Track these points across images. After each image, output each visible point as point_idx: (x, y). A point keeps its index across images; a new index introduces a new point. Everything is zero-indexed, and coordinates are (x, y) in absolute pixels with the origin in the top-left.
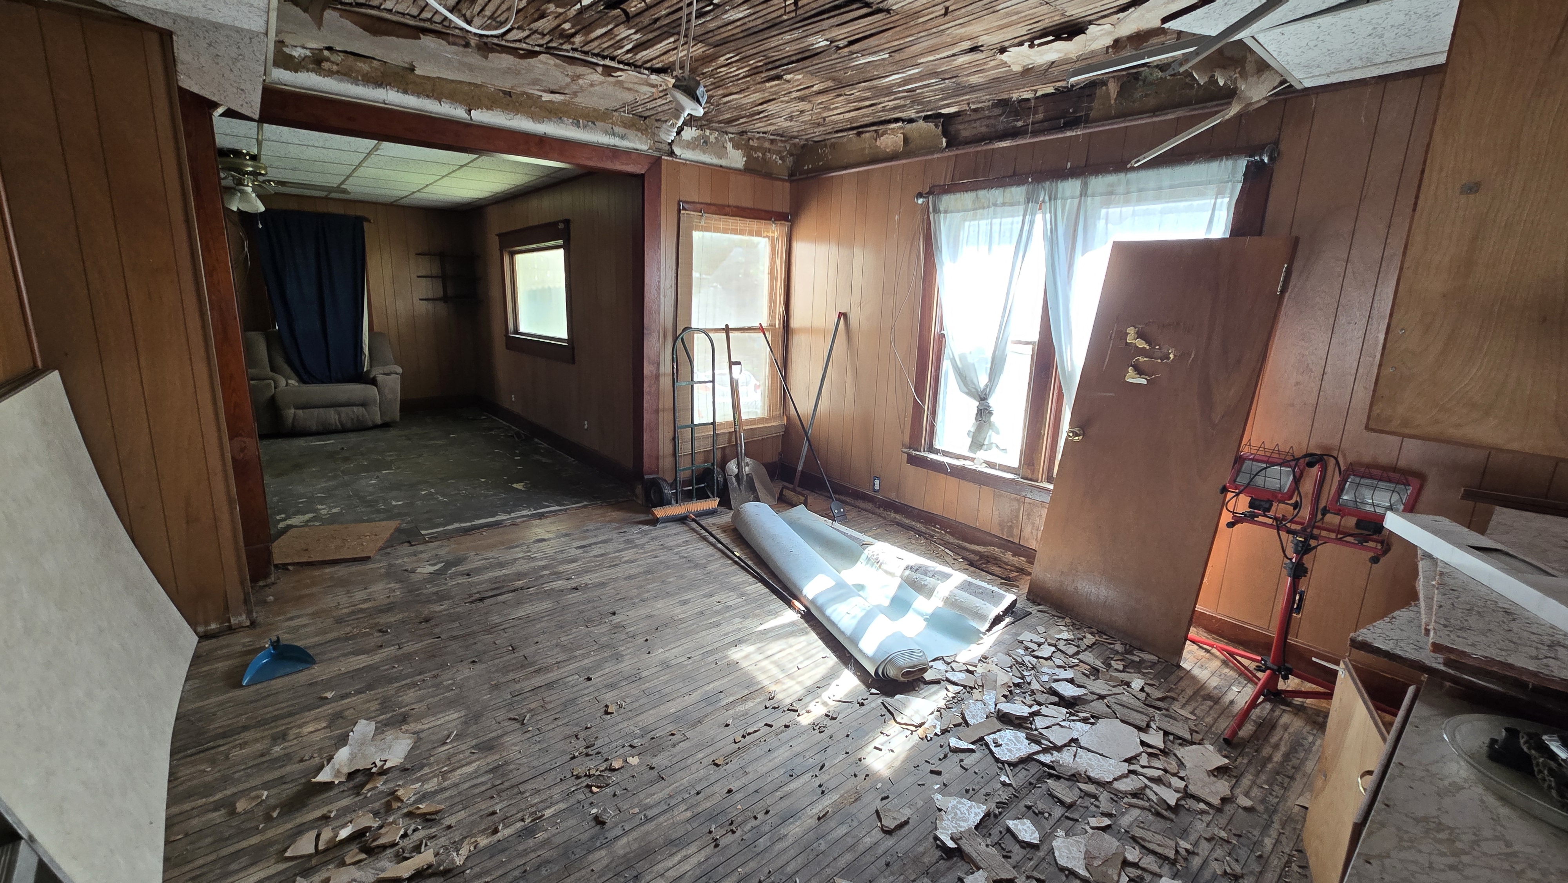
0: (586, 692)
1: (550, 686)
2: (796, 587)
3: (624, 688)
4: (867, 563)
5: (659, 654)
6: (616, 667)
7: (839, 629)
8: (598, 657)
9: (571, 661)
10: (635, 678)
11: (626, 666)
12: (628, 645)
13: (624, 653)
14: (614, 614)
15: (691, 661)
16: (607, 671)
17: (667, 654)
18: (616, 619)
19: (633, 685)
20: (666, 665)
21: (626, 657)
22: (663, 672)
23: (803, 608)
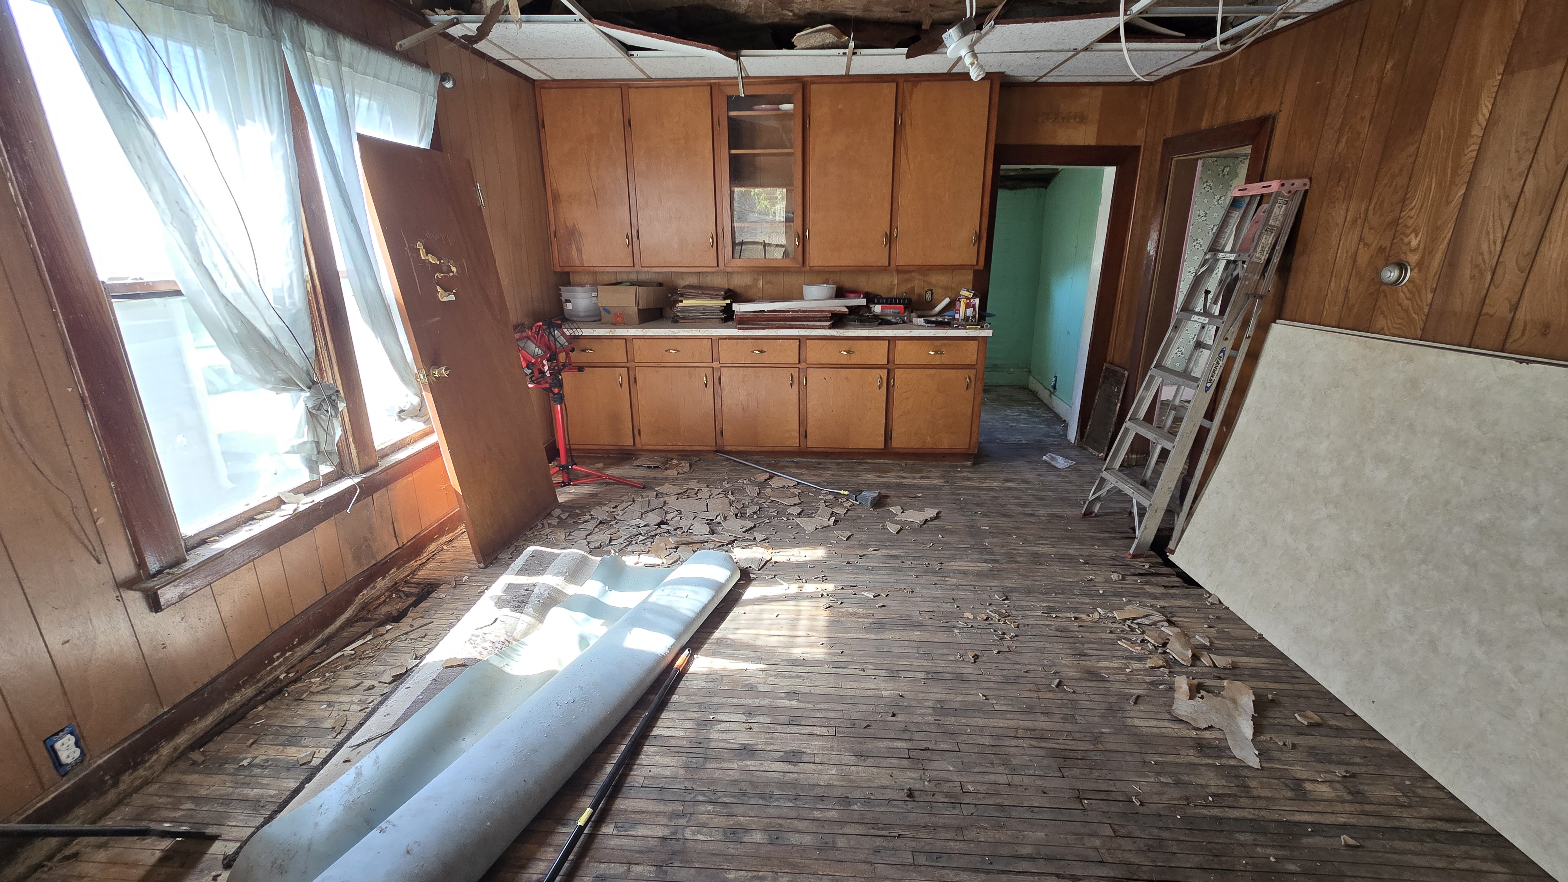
0: (992, 685)
1: (1030, 711)
2: (651, 670)
3: (950, 670)
4: (509, 656)
5: (888, 690)
6: (949, 697)
7: (710, 602)
8: (964, 721)
9: (1000, 732)
10: (933, 677)
11: (937, 692)
12: (919, 719)
13: (930, 711)
14: (911, 794)
15: (865, 666)
16: (960, 698)
17: (882, 685)
18: (910, 778)
19: (940, 669)
20: (893, 674)
21: (930, 704)
22: (902, 668)
23: (687, 652)
